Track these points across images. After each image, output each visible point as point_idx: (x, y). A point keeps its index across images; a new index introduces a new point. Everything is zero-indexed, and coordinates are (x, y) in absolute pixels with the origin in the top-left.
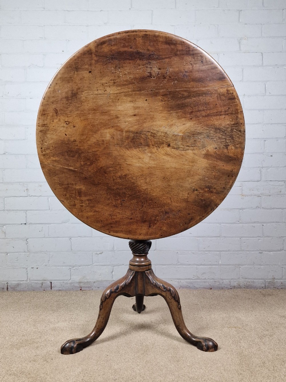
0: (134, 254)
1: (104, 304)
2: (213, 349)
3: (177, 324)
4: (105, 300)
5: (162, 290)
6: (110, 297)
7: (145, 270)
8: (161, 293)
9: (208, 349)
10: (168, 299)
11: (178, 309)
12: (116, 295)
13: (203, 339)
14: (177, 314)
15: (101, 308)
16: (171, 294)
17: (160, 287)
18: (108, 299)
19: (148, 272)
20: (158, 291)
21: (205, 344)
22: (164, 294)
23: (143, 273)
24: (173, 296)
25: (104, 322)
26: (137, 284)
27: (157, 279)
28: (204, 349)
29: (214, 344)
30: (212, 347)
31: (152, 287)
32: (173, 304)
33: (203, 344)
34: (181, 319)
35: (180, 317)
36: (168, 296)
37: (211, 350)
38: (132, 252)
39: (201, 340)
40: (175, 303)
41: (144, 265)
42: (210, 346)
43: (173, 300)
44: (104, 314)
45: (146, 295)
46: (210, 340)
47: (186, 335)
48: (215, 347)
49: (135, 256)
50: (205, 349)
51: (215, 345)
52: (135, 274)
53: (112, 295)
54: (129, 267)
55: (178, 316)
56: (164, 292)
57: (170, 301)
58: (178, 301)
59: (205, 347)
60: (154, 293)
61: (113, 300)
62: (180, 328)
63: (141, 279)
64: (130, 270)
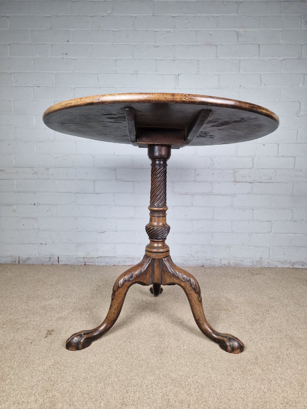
0: (151, 239)
1: (116, 294)
2: (239, 350)
3: (197, 318)
4: (118, 290)
5: (181, 280)
6: (124, 286)
7: (162, 257)
8: (179, 283)
9: (233, 350)
10: (187, 290)
11: (198, 302)
12: (130, 283)
13: (227, 337)
14: (197, 307)
15: (113, 298)
16: (191, 285)
17: (179, 277)
18: (121, 289)
19: (165, 259)
20: (176, 281)
21: (229, 344)
22: (183, 284)
23: (160, 261)
24: (193, 287)
25: (116, 313)
26: (153, 272)
27: (176, 267)
28: (228, 350)
29: (240, 344)
30: (238, 348)
31: (170, 276)
32: (193, 296)
33: (227, 344)
34: (202, 312)
35: (200, 311)
36: (188, 287)
37: (236, 352)
38: (148, 237)
39: (225, 339)
40: (194, 296)
41: (161, 252)
42: (235, 347)
43: (193, 292)
44: (116, 305)
45: (163, 284)
46: (235, 339)
47: (207, 330)
48: (241, 348)
49: (151, 241)
50: (230, 350)
51: (241, 346)
52: (151, 261)
53: (125, 283)
54: (145, 253)
55: (198, 309)
56: (183, 282)
57: (189, 293)
58: (199, 293)
59: (229, 348)
60: (172, 282)
61: (126, 289)
62: (201, 322)
63: (158, 267)
64: (146, 257)
